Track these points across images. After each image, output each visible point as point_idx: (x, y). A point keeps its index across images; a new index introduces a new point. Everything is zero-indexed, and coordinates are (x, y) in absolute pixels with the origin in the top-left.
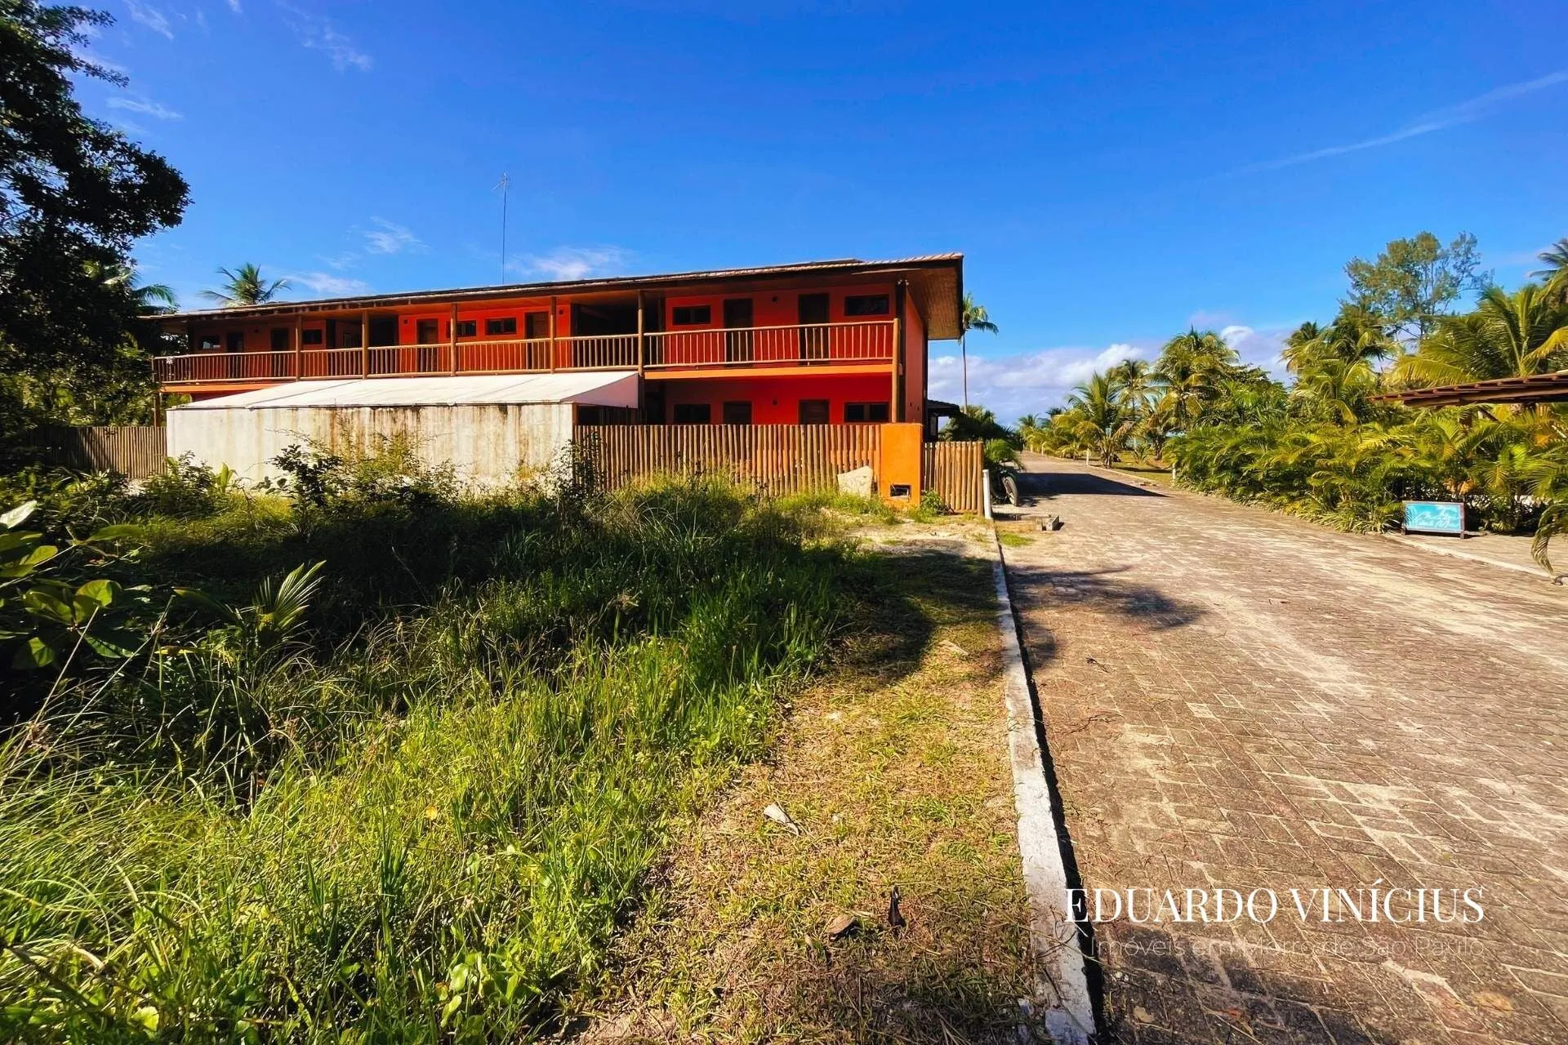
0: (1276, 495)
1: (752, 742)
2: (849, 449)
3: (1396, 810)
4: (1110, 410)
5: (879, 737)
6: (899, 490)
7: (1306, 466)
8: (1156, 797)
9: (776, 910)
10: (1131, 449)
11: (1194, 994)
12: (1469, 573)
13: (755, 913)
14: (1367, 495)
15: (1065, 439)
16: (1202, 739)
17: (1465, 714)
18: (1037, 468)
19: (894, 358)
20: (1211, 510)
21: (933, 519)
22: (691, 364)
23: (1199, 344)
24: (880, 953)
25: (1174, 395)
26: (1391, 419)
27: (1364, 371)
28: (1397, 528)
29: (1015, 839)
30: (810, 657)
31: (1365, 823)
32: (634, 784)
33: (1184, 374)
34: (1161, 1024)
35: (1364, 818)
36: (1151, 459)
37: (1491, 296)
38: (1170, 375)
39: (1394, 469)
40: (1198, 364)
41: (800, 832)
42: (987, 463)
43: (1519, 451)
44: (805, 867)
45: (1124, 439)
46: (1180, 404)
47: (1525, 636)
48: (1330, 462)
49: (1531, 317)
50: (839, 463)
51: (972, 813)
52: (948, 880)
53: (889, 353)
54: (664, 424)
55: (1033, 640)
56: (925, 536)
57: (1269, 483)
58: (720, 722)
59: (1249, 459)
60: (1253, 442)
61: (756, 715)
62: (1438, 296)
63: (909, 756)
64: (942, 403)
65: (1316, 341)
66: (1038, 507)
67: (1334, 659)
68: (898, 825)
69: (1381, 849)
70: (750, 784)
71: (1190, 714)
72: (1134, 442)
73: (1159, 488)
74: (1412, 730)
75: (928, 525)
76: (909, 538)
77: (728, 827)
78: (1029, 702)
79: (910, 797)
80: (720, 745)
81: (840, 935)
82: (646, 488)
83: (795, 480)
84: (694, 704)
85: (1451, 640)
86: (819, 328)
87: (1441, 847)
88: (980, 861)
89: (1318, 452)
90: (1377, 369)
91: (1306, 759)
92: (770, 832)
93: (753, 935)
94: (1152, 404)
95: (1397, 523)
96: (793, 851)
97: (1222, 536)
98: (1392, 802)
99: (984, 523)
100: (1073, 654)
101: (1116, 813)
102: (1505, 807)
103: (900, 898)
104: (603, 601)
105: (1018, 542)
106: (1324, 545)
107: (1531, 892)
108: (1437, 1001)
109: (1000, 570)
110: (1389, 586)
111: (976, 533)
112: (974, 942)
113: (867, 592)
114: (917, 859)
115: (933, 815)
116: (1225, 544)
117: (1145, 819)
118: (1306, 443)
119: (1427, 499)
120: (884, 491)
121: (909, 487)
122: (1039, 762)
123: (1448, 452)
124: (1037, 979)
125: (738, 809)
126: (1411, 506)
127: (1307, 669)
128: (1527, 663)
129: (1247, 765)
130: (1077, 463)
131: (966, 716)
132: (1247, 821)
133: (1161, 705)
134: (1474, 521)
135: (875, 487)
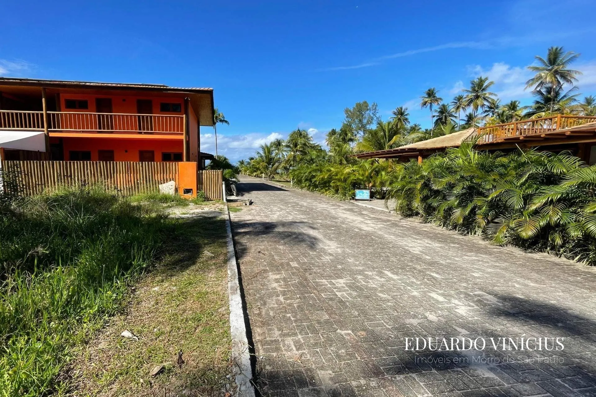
0: (322, 189)
1: (115, 306)
2: (164, 173)
3: (344, 285)
4: (271, 159)
5: (176, 293)
6: (187, 191)
7: (330, 179)
8: (278, 296)
9: (127, 374)
10: (278, 174)
11: (285, 356)
12: (370, 212)
13: (116, 377)
14: (346, 188)
15: (255, 169)
16: (293, 274)
17: (364, 254)
18: (245, 181)
19: (184, 132)
20: (304, 196)
21: (202, 203)
22: (77, 130)
23: (301, 134)
24: (174, 376)
25: (292, 153)
26: (354, 163)
27: (348, 146)
28: (353, 199)
29: (228, 321)
30: (144, 266)
31: (336, 291)
32: (49, 338)
33: (296, 145)
34: (274, 369)
35: (336, 290)
36: (285, 177)
37: (380, 124)
38: (291, 146)
39: (353, 179)
40: (301, 141)
41: (139, 339)
42: (224, 179)
43: (383, 173)
44: (141, 353)
45: (276, 169)
46: (294, 157)
47: (380, 229)
48: (337, 177)
49: (389, 131)
50: (159, 180)
51: (213, 315)
52: (203, 342)
53: (182, 130)
54: (63, 160)
55: (239, 247)
56: (199, 211)
57: (320, 185)
58: (98, 301)
59: (314, 177)
60: (315, 171)
61: (117, 294)
62: (368, 123)
63: (188, 298)
64: (206, 154)
65: (336, 135)
66: (244, 196)
67: (333, 242)
68: (183, 326)
69: (340, 298)
70: (114, 324)
71: (291, 266)
72: (279, 171)
73: (287, 188)
74: (351, 261)
75: (200, 206)
76: (192, 212)
77: (103, 345)
78: (236, 270)
79: (189, 314)
80: (98, 311)
81: (156, 374)
82: (53, 194)
83: (138, 188)
84: (83, 294)
85: (363, 232)
86: (147, 116)
87: (355, 294)
88: (215, 332)
89: (334, 174)
90: (352, 146)
91: (323, 274)
92: (124, 342)
93: (115, 387)
94: (286, 157)
95: (353, 197)
96: (136, 348)
97: (305, 204)
98: (344, 283)
99: (223, 203)
100: (253, 250)
101: (265, 304)
102: (371, 279)
103: (183, 353)
104: (25, 252)
105: (236, 210)
106: (333, 205)
107: (373, 301)
108: (349, 338)
109: (228, 222)
110: (350, 217)
111: (220, 208)
112: (211, 361)
113: (172, 235)
114: (190, 337)
115: (197, 319)
116: (306, 207)
117: (274, 304)
118: (330, 171)
119: (361, 189)
120: (181, 192)
121: (192, 190)
122: (239, 291)
123: (367, 174)
124: (233, 366)
125: (108, 336)
126: (357, 191)
127: (326, 246)
128: (380, 237)
129: (306, 279)
130: (259, 179)
131: (213, 279)
132: (305, 297)
133: (282, 264)
134: (372, 195)
135: (176, 190)
